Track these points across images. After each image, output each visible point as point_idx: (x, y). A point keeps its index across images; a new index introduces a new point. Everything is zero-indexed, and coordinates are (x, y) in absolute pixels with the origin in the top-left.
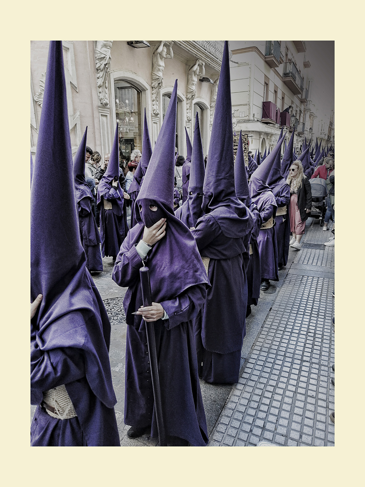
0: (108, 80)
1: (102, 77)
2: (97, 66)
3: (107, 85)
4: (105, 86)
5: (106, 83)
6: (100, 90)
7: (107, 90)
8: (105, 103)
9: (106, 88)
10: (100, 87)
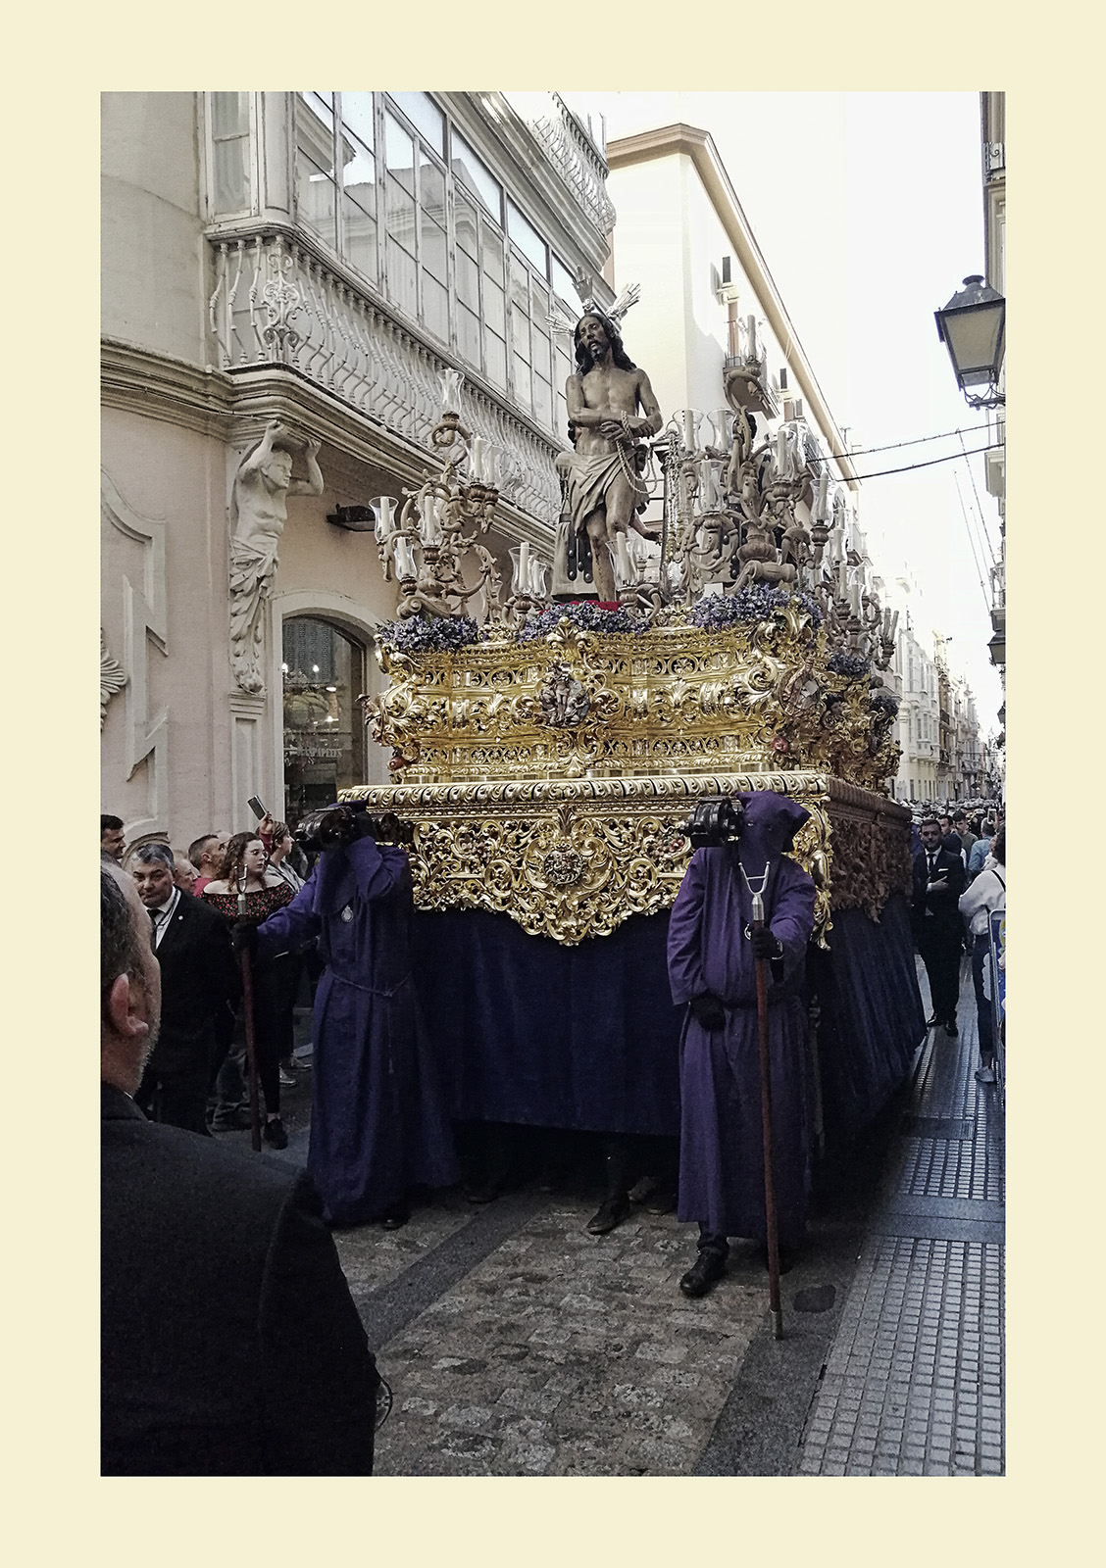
0: (265, 620)
1: (246, 612)
2: (234, 583)
3: (260, 633)
4: (256, 636)
5: (257, 627)
6: (239, 647)
7: (259, 648)
8: (250, 685)
9: (258, 642)
10: (237, 639)
